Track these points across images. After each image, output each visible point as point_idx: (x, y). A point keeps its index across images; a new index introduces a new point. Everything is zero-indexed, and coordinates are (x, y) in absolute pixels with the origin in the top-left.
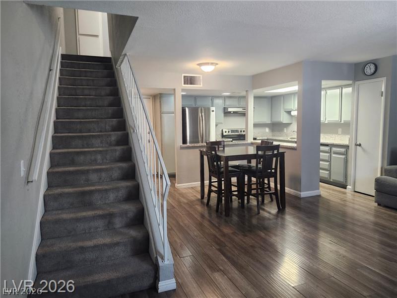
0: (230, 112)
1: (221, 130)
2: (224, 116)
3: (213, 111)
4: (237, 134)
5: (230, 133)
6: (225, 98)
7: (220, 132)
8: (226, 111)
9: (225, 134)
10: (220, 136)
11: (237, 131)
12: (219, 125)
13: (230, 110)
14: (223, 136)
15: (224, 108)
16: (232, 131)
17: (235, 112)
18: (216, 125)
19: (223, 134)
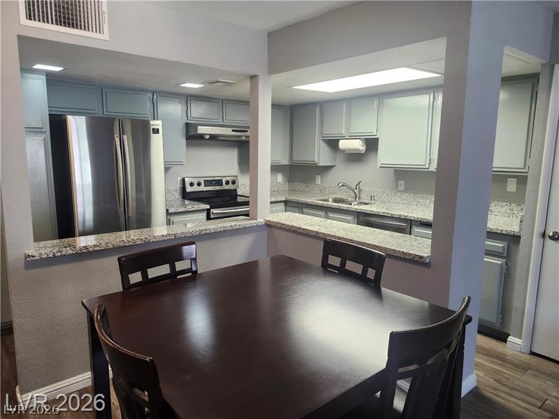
0: (201, 137)
1: (180, 179)
2: (188, 145)
3: (156, 131)
4: (218, 188)
5: (203, 188)
6: (190, 98)
7: (179, 185)
8: (192, 133)
9: (189, 189)
10: (178, 195)
11: (219, 183)
12: (174, 169)
13: (202, 130)
14: (185, 195)
15: (187, 124)
16: (208, 183)
17: (213, 137)
18: (167, 169)
19: (184, 188)
